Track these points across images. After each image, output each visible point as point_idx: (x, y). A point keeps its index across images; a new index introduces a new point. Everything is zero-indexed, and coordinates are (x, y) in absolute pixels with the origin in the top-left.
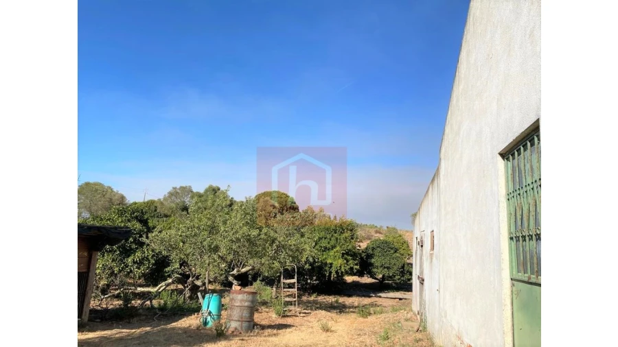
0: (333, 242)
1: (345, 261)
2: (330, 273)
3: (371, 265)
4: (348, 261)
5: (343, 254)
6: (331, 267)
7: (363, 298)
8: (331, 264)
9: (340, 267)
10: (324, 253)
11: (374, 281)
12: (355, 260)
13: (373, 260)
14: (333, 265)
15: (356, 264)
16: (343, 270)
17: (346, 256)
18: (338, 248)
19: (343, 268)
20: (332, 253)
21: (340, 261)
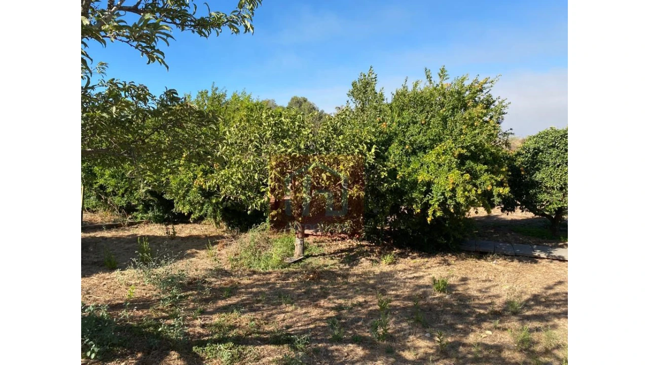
0: (434, 131)
1: (467, 177)
2: (426, 206)
3: (536, 184)
4: (475, 176)
5: (461, 156)
6: (429, 191)
7: (516, 263)
8: (429, 184)
9: (453, 190)
10: (412, 159)
11: (530, 215)
12: (496, 173)
13: (538, 176)
14: (434, 188)
15: (500, 184)
16: (461, 200)
17: (469, 163)
18: (448, 143)
19: (459, 191)
20: (430, 157)
21: (454, 176)
